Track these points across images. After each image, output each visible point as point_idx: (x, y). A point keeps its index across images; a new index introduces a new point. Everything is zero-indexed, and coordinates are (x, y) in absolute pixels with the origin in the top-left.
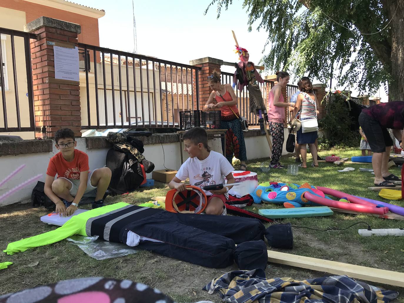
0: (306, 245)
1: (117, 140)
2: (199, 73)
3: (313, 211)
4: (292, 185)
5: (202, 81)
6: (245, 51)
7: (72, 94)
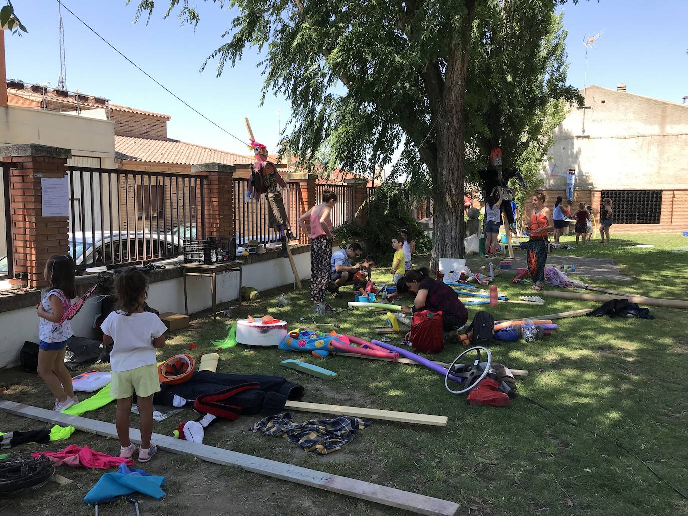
2: (205, 182)
5: (209, 193)
6: (263, 148)
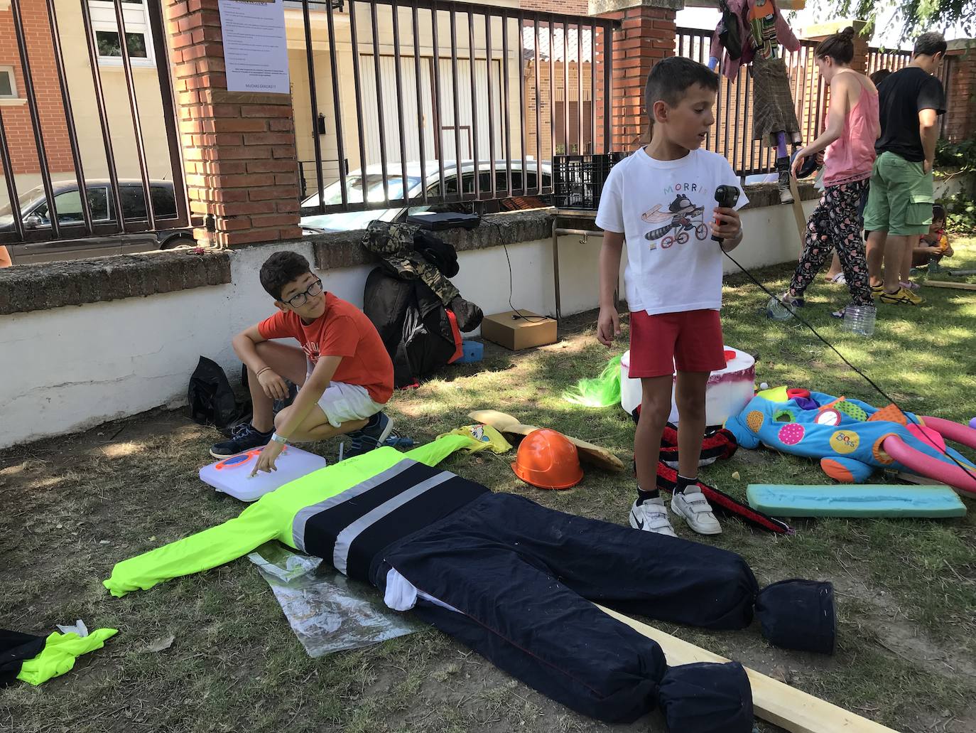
0: (873, 640)
1: (390, 247)
3: (905, 500)
4: (851, 407)
7: (272, 129)
